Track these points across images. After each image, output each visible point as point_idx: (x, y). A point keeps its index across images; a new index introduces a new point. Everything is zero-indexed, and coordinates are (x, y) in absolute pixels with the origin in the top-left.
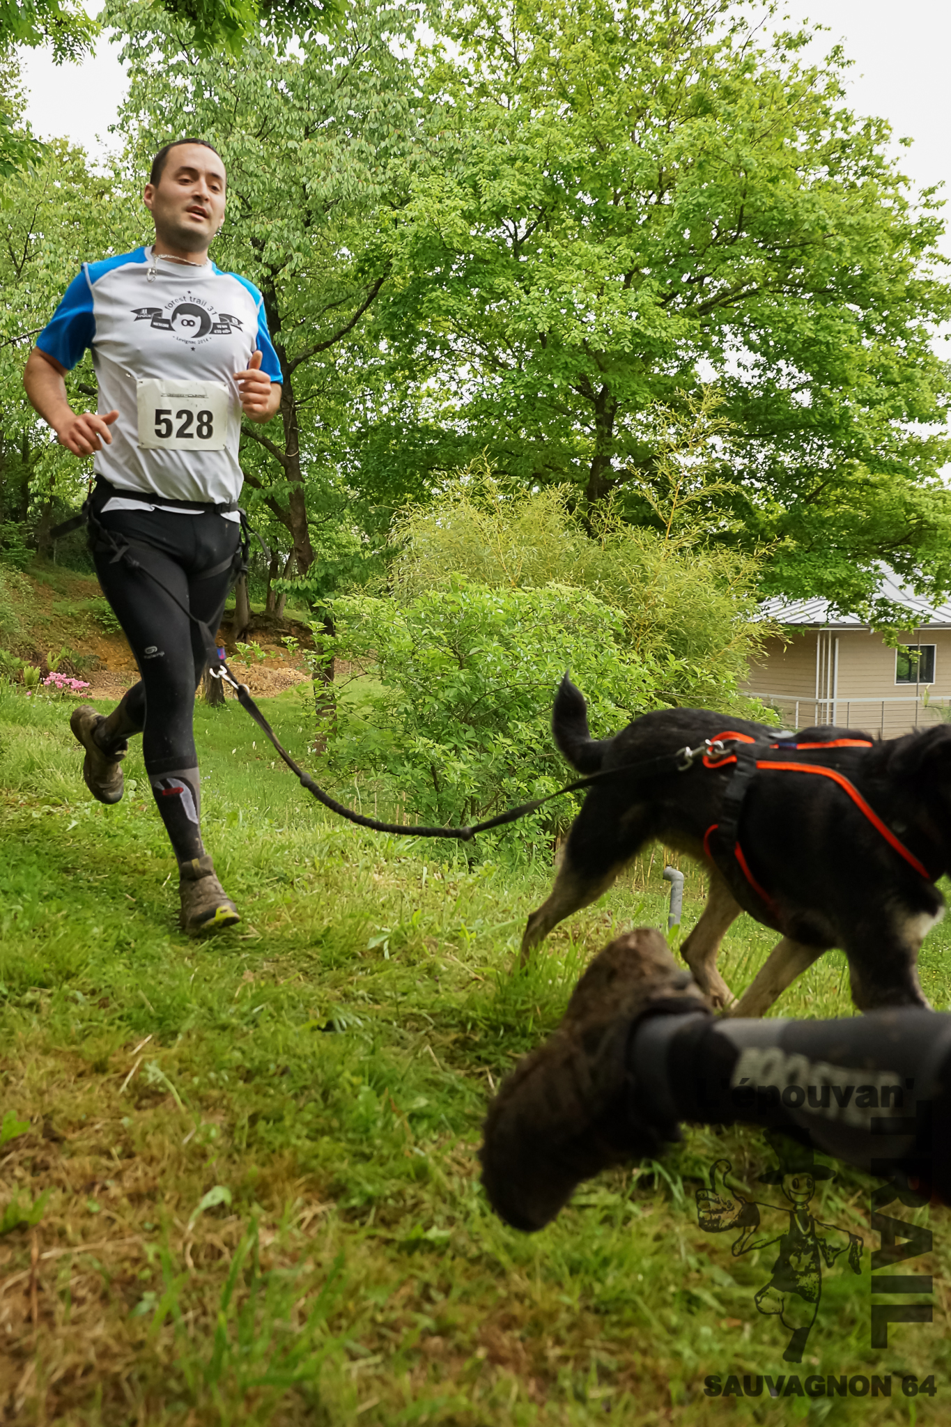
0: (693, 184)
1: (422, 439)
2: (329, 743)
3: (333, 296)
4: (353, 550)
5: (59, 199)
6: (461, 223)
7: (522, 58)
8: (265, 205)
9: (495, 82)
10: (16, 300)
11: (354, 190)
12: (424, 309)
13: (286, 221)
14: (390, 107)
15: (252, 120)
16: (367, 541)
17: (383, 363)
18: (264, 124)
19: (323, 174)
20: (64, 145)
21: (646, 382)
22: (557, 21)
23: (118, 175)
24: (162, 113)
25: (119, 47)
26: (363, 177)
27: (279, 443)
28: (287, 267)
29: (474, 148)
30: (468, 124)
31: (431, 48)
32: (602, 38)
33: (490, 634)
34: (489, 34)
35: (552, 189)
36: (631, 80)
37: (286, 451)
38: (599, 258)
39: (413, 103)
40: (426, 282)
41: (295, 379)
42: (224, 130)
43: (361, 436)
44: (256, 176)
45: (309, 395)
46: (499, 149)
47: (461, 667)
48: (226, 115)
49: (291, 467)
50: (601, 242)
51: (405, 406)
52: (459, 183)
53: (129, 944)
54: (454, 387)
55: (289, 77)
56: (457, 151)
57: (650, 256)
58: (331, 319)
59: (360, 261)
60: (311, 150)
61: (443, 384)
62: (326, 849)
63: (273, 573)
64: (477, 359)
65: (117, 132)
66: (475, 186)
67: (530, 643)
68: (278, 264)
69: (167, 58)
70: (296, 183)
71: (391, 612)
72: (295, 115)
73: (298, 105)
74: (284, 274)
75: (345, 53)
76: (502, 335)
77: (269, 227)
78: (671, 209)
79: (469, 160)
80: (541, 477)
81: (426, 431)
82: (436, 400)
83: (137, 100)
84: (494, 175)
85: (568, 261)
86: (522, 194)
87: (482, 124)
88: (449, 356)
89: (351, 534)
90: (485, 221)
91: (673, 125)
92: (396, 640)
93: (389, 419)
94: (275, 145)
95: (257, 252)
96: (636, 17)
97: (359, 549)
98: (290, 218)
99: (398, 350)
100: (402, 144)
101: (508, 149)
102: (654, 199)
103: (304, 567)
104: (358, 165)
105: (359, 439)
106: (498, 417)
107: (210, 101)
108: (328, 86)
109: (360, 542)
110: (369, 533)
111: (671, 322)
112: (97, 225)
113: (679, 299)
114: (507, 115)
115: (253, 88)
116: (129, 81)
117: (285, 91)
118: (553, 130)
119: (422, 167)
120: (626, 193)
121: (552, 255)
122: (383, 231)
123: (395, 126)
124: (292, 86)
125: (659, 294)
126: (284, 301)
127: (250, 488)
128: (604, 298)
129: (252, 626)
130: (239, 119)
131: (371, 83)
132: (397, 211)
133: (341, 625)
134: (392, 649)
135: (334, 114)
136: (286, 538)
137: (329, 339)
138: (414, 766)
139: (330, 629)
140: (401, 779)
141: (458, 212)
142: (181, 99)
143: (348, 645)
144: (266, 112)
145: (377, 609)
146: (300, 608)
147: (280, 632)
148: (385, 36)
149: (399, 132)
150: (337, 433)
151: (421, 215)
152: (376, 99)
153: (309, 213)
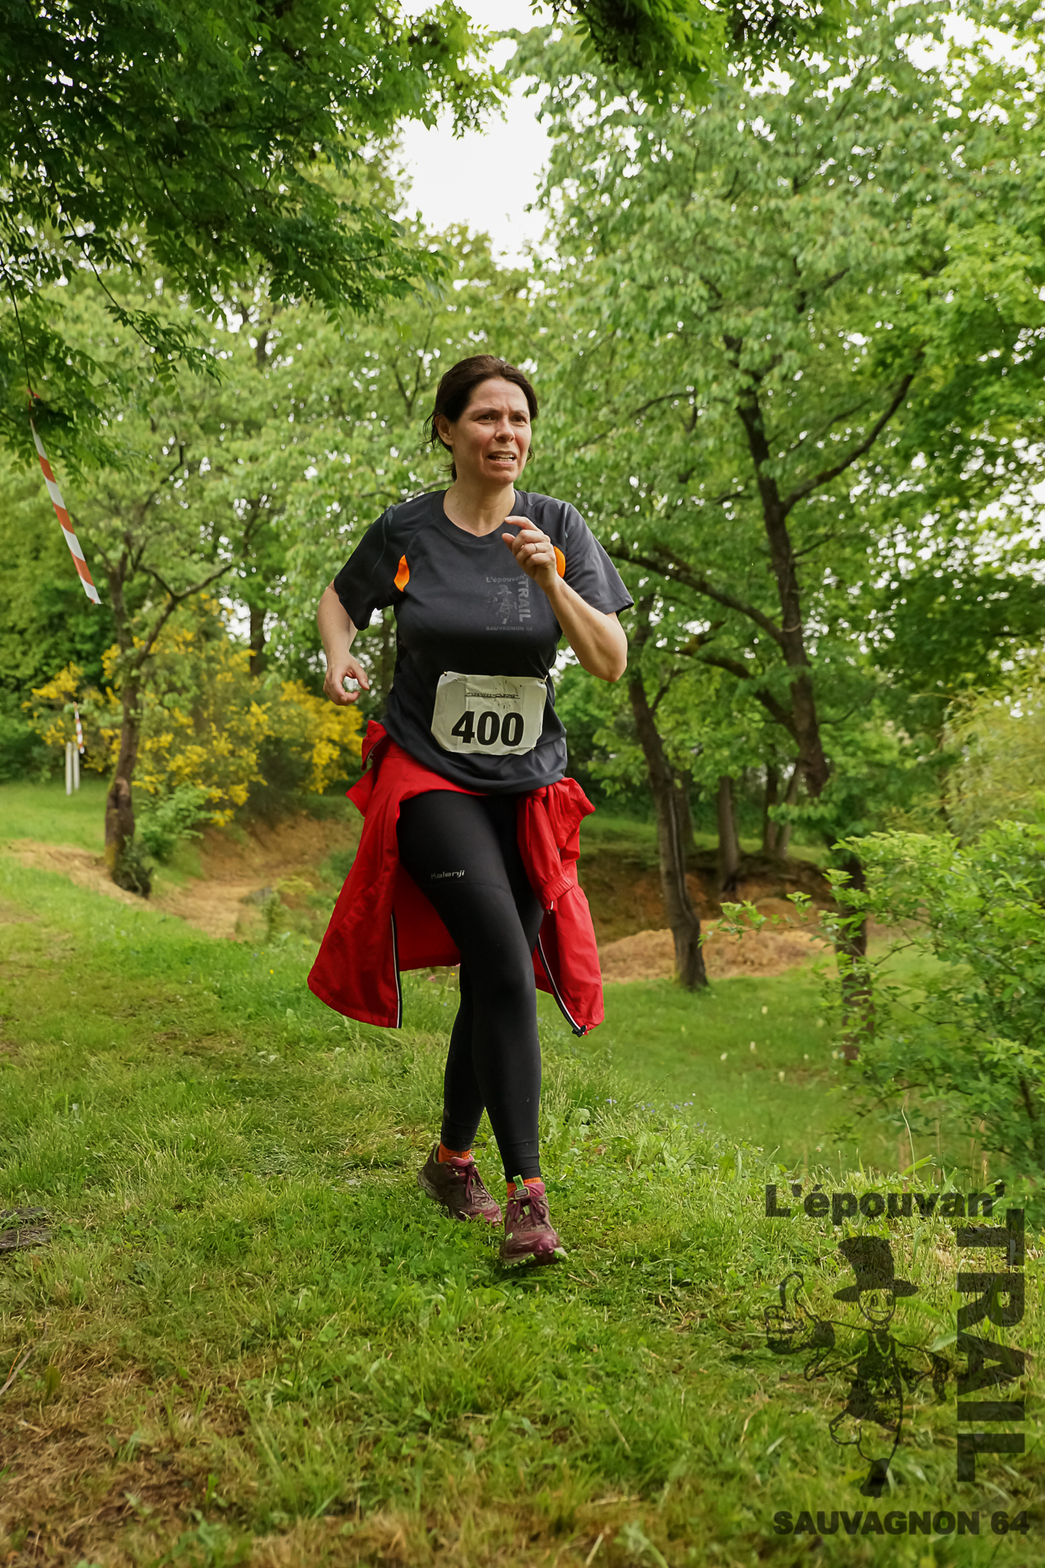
1: (983, 594)
2: (862, 1045)
3: (842, 404)
4: (887, 758)
6: (1025, 286)
8: (741, 289)
10: (407, 444)
11: (866, 258)
12: (974, 410)
13: (771, 309)
14: (913, 138)
15: (718, 174)
16: (908, 742)
17: (920, 488)
18: (736, 180)
19: (820, 240)
20: (463, 231)
23: (537, 265)
24: (596, 180)
25: (536, 101)
26: (878, 238)
27: (772, 611)
28: (777, 372)
30: (1028, 147)
31: (970, 46)
37: (785, 623)
39: (946, 126)
40: (975, 371)
41: (790, 522)
42: (681, 194)
43: (890, 595)
44: (728, 253)
45: (812, 544)
48: (683, 176)
49: (791, 645)
51: (956, 547)
52: (1020, 231)
55: (769, 112)
56: (1014, 187)
59: (880, 351)
61: (1011, 512)
63: (772, 795)
68: (762, 368)
69: (600, 106)
70: (783, 256)
71: (947, 855)
72: (778, 164)
73: (781, 148)
74: (772, 380)
75: (846, 70)
77: (749, 320)
79: (1033, 197)
81: (988, 582)
82: (1001, 534)
83: (562, 166)
88: (1017, 471)
89: (884, 734)
92: (956, 895)
93: (932, 568)
94: (752, 206)
95: (732, 355)
97: (896, 756)
98: (777, 305)
99: (940, 471)
100: (932, 187)
104: (870, 223)
105: (890, 598)
107: (661, 159)
108: (823, 119)
109: (897, 746)
110: (912, 733)
112: (512, 336)
115: (718, 136)
116: (552, 142)
117: (764, 132)
119: (964, 215)
122: (912, 308)
123: (921, 162)
124: (774, 126)
126: (773, 415)
127: (734, 678)
129: (744, 872)
130: (700, 176)
131: (885, 108)
132: (930, 280)
133: (874, 873)
134: (949, 907)
135: (833, 155)
136: (788, 746)
137: (838, 463)
138: (994, 1080)
139: (857, 881)
140: (975, 1099)
141: (1021, 272)
142: (621, 162)
143: (886, 904)
144: (737, 164)
145: (925, 850)
146: (811, 842)
147: (783, 881)
148: (900, 41)
149: (927, 169)
150: (855, 591)
151: (965, 280)
152: (893, 129)
153: (803, 294)
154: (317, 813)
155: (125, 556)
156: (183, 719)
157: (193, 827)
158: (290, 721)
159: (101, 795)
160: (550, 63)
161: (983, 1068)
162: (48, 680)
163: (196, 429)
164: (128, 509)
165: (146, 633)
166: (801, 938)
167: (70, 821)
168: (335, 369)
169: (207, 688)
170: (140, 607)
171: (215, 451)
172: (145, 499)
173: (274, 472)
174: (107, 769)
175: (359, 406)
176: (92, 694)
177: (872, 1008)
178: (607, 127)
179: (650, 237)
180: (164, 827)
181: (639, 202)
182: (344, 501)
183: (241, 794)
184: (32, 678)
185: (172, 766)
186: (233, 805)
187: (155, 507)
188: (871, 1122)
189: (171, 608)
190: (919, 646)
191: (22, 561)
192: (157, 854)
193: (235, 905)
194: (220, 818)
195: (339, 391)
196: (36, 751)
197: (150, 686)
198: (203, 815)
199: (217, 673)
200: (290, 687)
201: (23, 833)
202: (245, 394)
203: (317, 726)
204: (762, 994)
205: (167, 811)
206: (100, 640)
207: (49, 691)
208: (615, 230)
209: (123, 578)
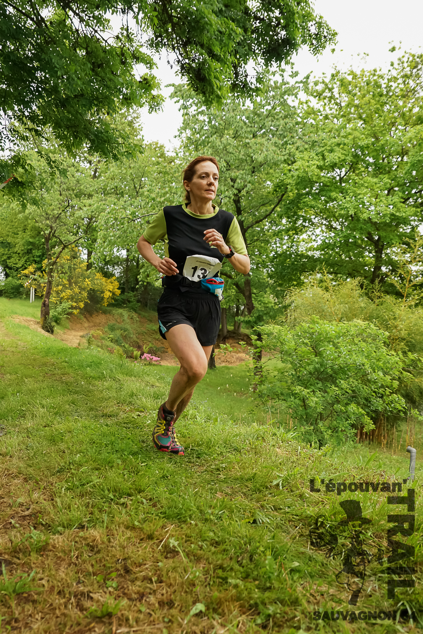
0: (417, 152)
1: (300, 259)
2: (259, 387)
3: (263, 201)
4: (270, 305)
5: (154, 164)
6: (317, 171)
7: (343, 104)
8: (236, 165)
9: (332, 114)
10: (136, 204)
11: (273, 158)
12: (301, 206)
13: (244, 171)
14: (288, 125)
15: (231, 132)
16: (276, 301)
17: (284, 228)
18: (236, 133)
19: (260, 152)
20: (157, 144)
21: (397, 235)
22: (358, 89)
23: (177, 155)
24: (195, 130)
25: (179, 105)
26: (276, 153)
28: (245, 190)
29: (323, 140)
30: (320, 131)
31: (305, 101)
32: (377, 95)
33: (329, 342)
34: (329, 95)
35: (356, 156)
36: (389, 111)
38: (376, 184)
39: (297, 123)
40: (302, 194)
41: (247, 235)
42: (220, 136)
43: (274, 258)
44: (233, 154)
45: (253, 241)
46: (333, 140)
47: (316, 356)
48: (221, 130)
50: (377, 177)
51: (293, 245)
52: (317, 155)
53: (167, 477)
54: (314, 237)
55: (247, 114)
56: (316, 142)
57: (398, 182)
58: (263, 210)
59: (275, 187)
60: (255, 143)
61: (309, 236)
62: (255, 437)
63: (237, 314)
64: (324, 226)
65: (177, 138)
66: (323, 156)
67: (346, 346)
68: (241, 188)
69: (198, 109)
70: (249, 156)
71: (286, 332)
72: (249, 129)
73: (250, 125)
74: (243, 192)
75: (269, 104)
76: (334, 216)
77: (238, 174)
78: (407, 163)
79: (321, 145)
80: (351, 275)
81: (302, 256)
82: (306, 243)
83: (186, 125)
84: (331, 151)
85: (362, 185)
86: (343, 158)
87: (326, 131)
88: (312, 225)
89: (270, 299)
90: (327, 170)
91: (408, 129)
92: (288, 344)
93: (287, 251)
94: (240, 141)
95: (232, 184)
96: (391, 86)
97: (273, 305)
98: (246, 170)
99: (290, 222)
100: (293, 140)
101: (337, 140)
102: (400, 159)
103: (250, 311)
104: (274, 148)
105: (274, 259)
106: (332, 250)
107: (215, 125)
108: (262, 117)
109: (273, 302)
110: (278, 298)
111: (407, 209)
112: (168, 174)
113: (411, 200)
114: (337, 127)
115: (232, 119)
116: (182, 119)
117: (245, 120)
118: (356, 132)
119: (301, 148)
120: (387, 157)
121: (356, 183)
122: (285, 174)
123: (290, 132)
124: (248, 118)
125: (402, 198)
126: (243, 203)
127: (228, 279)
128: (378, 200)
129: (228, 336)
130: (226, 132)
131: (280, 116)
132: (290, 166)
133: (264, 337)
134: (286, 348)
135: (265, 128)
136: (243, 300)
137: (262, 218)
138: (295, 398)
139: (260, 339)
140: (289, 404)
141: (316, 166)
142: (203, 125)
143: (268, 346)
144: (237, 128)
145: (280, 331)
146: (248, 329)
147: (239, 339)
148: (286, 97)
149: (291, 135)
150: (264, 257)
151: (300, 167)
152: (282, 122)
153: (254, 168)
154: (105, 312)
155: (50, 232)
156: (66, 282)
157: (67, 314)
158: (98, 285)
159: (40, 303)
160: (183, 94)
161: (293, 395)
162: (26, 268)
163: (73, 196)
164: (52, 218)
165: (55, 256)
166: (243, 355)
167: (31, 310)
168: (116, 180)
169: (73, 273)
170: (54, 248)
171: (79, 203)
172: (57, 216)
173: (95, 210)
174: (42, 296)
175: (122, 192)
176: (39, 273)
177: (262, 376)
178: (200, 115)
179: (210, 147)
180: (59, 313)
181: (208, 137)
182: (116, 219)
183: (82, 305)
184: (21, 267)
185: (62, 296)
186: (80, 308)
187: (60, 217)
188: (260, 409)
189: (63, 249)
190: (281, 273)
191: (20, 233)
192: (56, 322)
193: (79, 337)
194: (75, 312)
195: (116, 187)
196: (21, 289)
197: (56, 271)
198: (70, 310)
199: (76, 269)
200: (98, 274)
201: (16, 313)
202: (88, 186)
203: (106, 286)
204: (231, 371)
205: (59, 309)
206: (42, 257)
207: (26, 272)
208: (200, 145)
209: (49, 239)
